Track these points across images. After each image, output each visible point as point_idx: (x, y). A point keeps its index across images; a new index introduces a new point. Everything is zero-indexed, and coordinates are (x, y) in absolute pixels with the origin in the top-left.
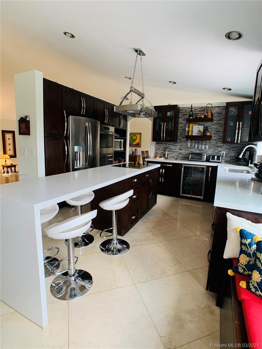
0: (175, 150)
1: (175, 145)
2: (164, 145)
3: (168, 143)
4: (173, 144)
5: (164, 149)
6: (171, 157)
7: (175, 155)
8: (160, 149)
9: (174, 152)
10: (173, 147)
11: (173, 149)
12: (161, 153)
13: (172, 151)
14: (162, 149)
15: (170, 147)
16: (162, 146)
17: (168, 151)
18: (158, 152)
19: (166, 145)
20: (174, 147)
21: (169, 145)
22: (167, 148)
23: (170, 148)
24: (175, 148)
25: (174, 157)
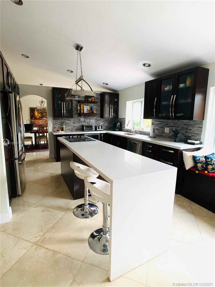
0: (70, 124)
1: (69, 120)
2: (60, 121)
3: (64, 119)
4: (68, 119)
5: (61, 124)
6: (67, 130)
7: (70, 128)
8: (57, 124)
10: (68, 122)
11: (68, 123)
12: (59, 127)
14: (59, 124)
15: (66, 121)
16: (59, 121)
17: (65, 125)
18: (55, 126)
19: (62, 121)
20: (69, 121)
21: (65, 121)
22: (64, 123)
25: (69, 130)
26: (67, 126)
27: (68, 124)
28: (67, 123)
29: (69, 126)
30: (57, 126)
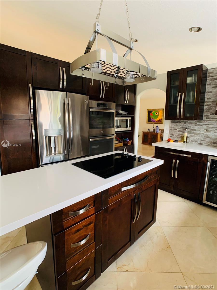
0: (198, 132)
1: (198, 125)
2: (182, 125)
3: (189, 122)
4: (196, 123)
5: (183, 130)
6: (192, 141)
7: (198, 139)
8: (177, 129)
9: (197, 134)
10: (196, 127)
11: (195, 130)
12: (178, 135)
13: (194, 133)
14: (180, 130)
15: (192, 126)
16: (180, 125)
17: (189, 133)
18: (173, 133)
19: (185, 125)
20: (198, 127)
21: (190, 125)
22: (186, 128)
23: (192, 128)
24: (199, 129)
25: (196, 142)
26: (192, 135)
27: (195, 132)
28: (193, 130)
29: (197, 135)
30: (176, 133)
